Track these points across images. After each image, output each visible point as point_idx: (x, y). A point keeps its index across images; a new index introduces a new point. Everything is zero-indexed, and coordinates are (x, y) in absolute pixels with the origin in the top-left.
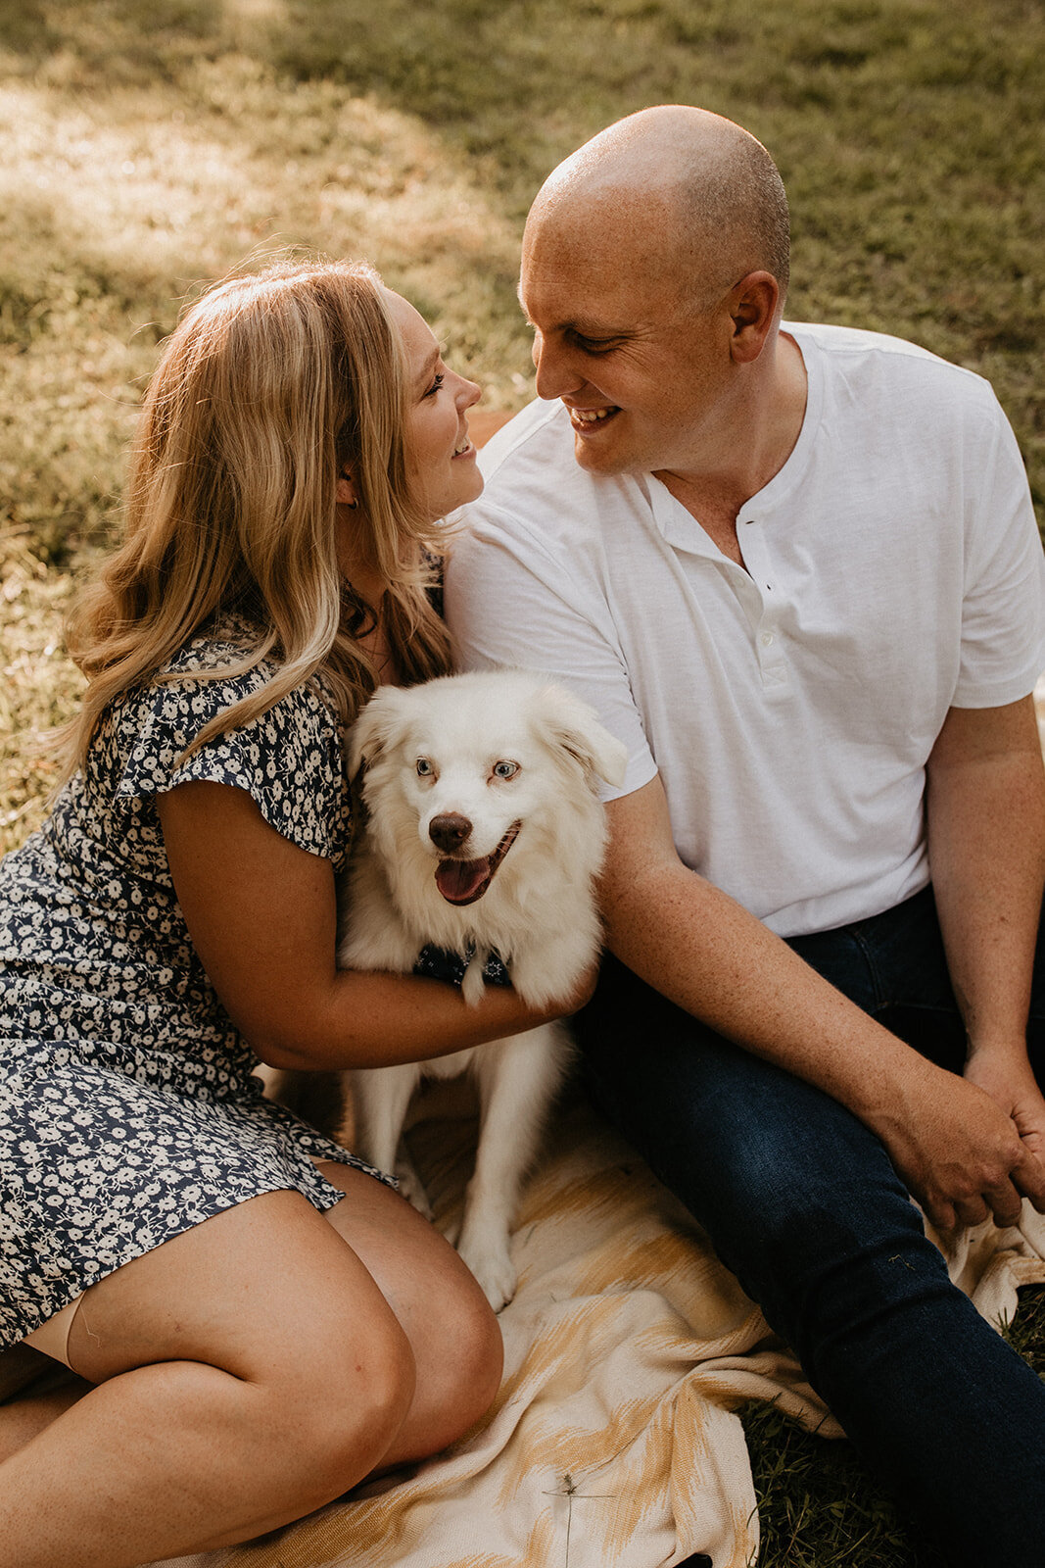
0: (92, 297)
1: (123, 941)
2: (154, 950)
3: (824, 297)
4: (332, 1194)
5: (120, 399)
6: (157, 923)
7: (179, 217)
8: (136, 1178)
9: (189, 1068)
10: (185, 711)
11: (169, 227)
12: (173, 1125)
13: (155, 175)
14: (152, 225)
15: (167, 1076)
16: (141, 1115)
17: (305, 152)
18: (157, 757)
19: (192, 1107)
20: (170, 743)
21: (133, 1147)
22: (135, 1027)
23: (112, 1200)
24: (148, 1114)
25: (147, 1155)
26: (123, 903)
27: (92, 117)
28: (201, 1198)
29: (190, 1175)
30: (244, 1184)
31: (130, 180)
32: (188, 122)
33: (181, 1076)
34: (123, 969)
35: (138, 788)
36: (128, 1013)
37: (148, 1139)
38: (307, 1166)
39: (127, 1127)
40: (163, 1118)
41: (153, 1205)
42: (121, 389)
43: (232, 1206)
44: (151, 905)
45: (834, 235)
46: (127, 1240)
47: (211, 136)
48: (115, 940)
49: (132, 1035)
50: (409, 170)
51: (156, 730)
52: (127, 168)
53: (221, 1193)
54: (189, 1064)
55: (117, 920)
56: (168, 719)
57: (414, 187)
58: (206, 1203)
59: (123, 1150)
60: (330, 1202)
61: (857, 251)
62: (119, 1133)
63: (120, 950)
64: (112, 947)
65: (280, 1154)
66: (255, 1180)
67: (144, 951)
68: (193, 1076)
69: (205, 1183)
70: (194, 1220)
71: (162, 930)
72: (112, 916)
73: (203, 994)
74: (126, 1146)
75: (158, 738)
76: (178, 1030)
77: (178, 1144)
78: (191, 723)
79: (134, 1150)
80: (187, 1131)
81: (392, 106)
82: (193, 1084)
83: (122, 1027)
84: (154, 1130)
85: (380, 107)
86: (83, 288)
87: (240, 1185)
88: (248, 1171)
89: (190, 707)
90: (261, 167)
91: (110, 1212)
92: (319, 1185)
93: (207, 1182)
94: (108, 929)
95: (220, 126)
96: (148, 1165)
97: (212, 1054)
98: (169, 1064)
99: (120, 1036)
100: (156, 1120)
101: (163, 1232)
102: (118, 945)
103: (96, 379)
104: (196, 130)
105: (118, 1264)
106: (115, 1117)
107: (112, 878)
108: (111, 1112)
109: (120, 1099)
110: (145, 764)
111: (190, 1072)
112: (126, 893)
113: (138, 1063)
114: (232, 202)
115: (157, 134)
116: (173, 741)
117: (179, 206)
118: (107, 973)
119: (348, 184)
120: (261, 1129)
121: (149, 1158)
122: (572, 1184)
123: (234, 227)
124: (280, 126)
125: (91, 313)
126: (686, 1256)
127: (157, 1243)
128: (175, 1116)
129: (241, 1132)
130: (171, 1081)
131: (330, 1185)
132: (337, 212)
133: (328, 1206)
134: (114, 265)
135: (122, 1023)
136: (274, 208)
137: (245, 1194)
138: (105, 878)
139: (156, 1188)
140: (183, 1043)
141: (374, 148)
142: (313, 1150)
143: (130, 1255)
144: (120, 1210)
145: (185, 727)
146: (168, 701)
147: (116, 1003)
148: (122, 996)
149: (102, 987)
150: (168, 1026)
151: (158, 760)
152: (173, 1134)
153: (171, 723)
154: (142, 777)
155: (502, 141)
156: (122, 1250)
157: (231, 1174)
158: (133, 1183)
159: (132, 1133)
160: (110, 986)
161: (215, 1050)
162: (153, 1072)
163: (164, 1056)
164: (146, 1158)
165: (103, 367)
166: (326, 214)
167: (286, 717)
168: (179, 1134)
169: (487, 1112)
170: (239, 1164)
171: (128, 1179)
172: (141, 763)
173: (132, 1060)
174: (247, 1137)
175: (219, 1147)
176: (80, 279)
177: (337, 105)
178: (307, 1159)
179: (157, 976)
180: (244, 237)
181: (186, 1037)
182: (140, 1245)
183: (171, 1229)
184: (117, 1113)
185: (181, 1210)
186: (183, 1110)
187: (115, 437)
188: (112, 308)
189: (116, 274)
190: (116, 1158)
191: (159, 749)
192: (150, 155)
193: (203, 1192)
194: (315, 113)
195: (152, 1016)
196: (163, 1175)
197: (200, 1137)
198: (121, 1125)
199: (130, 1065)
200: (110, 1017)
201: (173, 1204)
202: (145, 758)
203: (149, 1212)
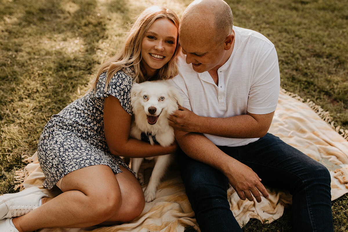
1: (90, 118)
12: (89, 150)
21: (80, 152)
23: (73, 160)
24: (85, 147)
25: (82, 154)
29: (88, 158)
33: (98, 145)
35: (103, 96)
37: (83, 151)
38: (117, 165)
39: (80, 148)
43: (94, 165)
53: (93, 162)
58: (89, 163)
59: (78, 152)
60: (119, 172)
62: (78, 149)
68: (100, 146)
70: (86, 166)
71: (98, 118)
77: (89, 153)
84: (85, 150)
87: (97, 162)
91: (72, 162)
92: (118, 169)
94: (88, 116)
98: (95, 142)
105: (71, 171)
109: (81, 144)
112: (93, 110)
113: (89, 140)
137: (97, 164)
138: (90, 106)
139: (82, 159)
156: (72, 169)
175: (96, 155)
182: (75, 168)
190: (76, 153)
197: (94, 153)
201: (83, 162)
203: (79, 163)
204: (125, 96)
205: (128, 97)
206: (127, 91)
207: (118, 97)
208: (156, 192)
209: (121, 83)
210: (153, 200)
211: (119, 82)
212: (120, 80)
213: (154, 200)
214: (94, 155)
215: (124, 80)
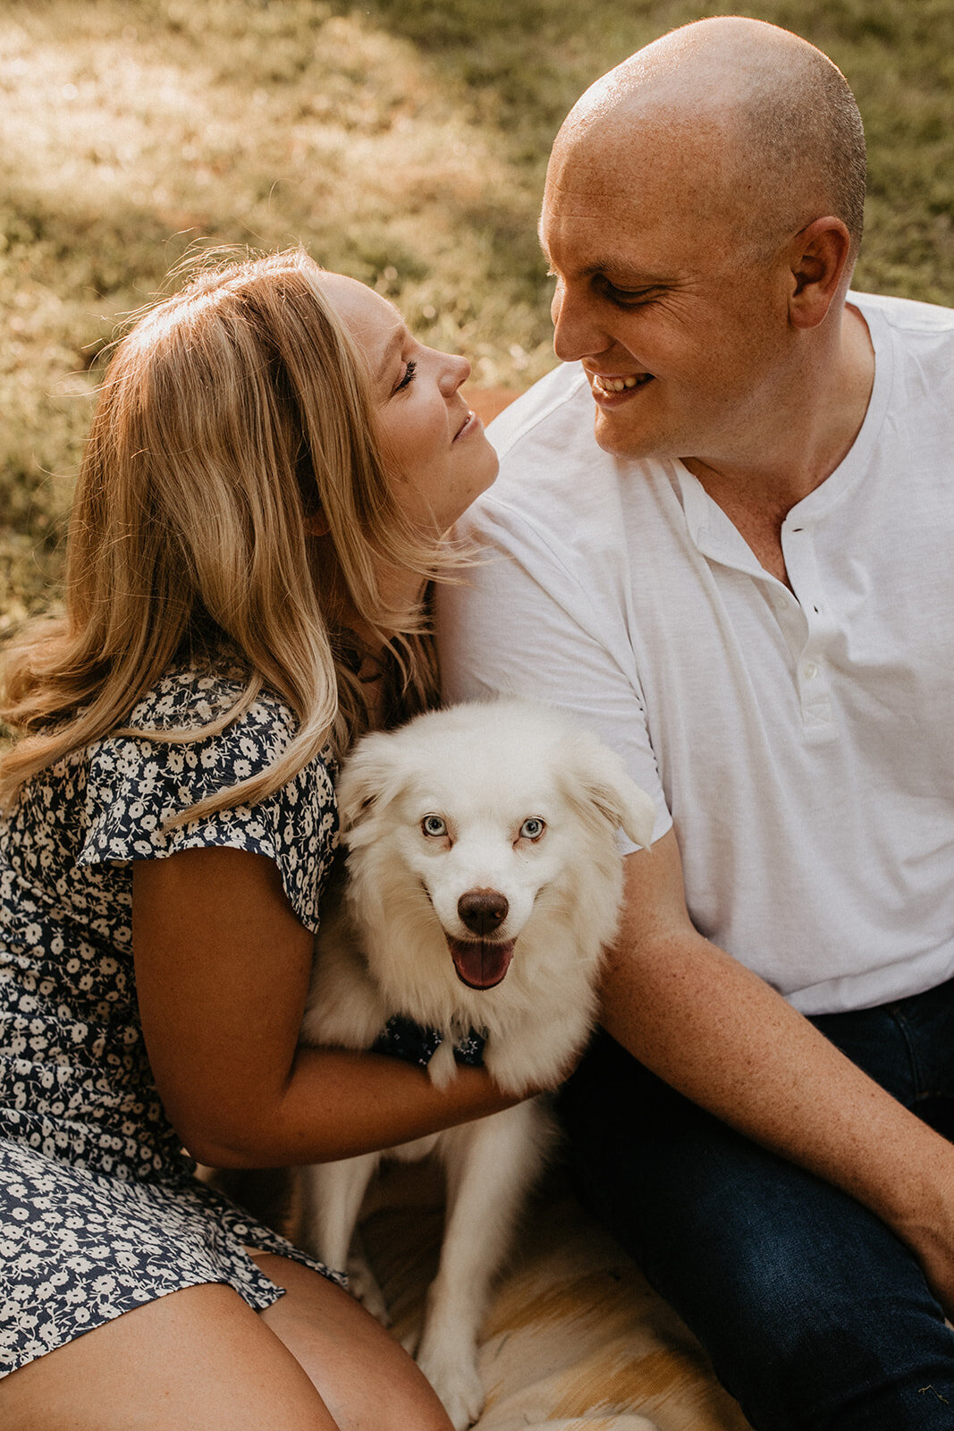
0: (24, 242)
1: (32, 994)
2: (68, 1005)
3: (879, 264)
4: (271, 1291)
5: (53, 364)
6: (76, 978)
7: (128, 152)
8: (40, 1266)
9: (106, 1141)
10: (193, 764)
11: (116, 163)
12: (84, 1206)
13: (101, 102)
14: (95, 159)
15: (79, 1150)
16: (46, 1194)
17: (276, 78)
18: (158, 816)
19: (108, 1186)
20: (173, 801)
21: (37, 1230)
22: (42, 1092)
23: (12, 1290)
24: (55, 1192)
25: (53, 1239)
26: (40, 950)
27: (29, 31)
28: (115, 1290)
29: (103, 1264)
30: (166, 1276)
31: (71, 106)
32: (141, 40)
33: (96, 1151)
34: (30, 1022)
35: (131, 850)
36: (34, 1074)
37: (55, 1221)
38: (241, 1258)
39: (30, 1207)
40: (73, 1197)
41: (59, 1297)
42: (54, 351)
43: (151, 1300)
44: (73, 956)
45: (893, 193)
46: (29, 1336)
47: (167, 58)
48: (22, 992)
49: (38, 1102)
50: (397, 103)
51: (160, 784)
52: (68, 92)
53: (139, 1285)
54: (105, 1137)
55: (30, 968)
56: (173, 773)
57: (402, 123)
58: (121, 1296)
59: (25, 1234)
60: (268, 1301)
61: (919, 212)
62: (20, 1214)
63: (28, 1003)
64: (19, 999)
65: (208, 1245)
66: (179, 1271)
67: (56, 1006)
68: (110, 1151)
69: (120, 1273)
70: (107, 1315)
71: (82, 986)
72: (24, 962)
73: (121, 1058)
74: (29, 1229)
75: (160, 794)
76: (93, 1097)
77: (90, 1227)
78: (199, 779)
79: (38, 1234)
80: (100, 1213)
81: (379, 27)
82: (111, 1160)
83: (27, 1091)
84: (61, 1211)
85: (365, 28)
86: (14, 232)
87: (161, 1276)
88: (171, 1260)
89: (199, 760)
90: (224, 95)
91: (9, 1304)
92: (255, 1280)
93: (123, 1272)
94: (15, 980)
95: (178, 46)
96: (54, 1251)
97: (133, 1127)
98: (82, 1136)
99: (24, 1101)
100: (64, 1200)
101: (71, 1328)
102: (26, 998)
103: (26, 339)
104: (150, 50)
105: (18, 1364)
106: (16, 1195)
107: (32, 921)
108: (11, 1190)
109: (23, 1175)
110: (143, 823)
111: (107, 1145)
112: (46, 940)
113: (46, 1133)
114: (189, 136)
115: (104, 54)
116: (178, 799)
117: (128, 139)
118: (12, 1027)
119: (326, 118)
120: (187, 1213)
121: (56, 1242)
122: (551, 1289)
123: (190, 165)
124: (247, 47)
125: (22, 260)
126: (683, 1377)
127: (63, 1340)
128: (86, 1196)
129: (164, 1216)
130: (85, 1156)
131: (268, 1280)
132: (312, 151)
133: (265, 1305)
134: (50, 206)
135: (27, 1085)
136: (238, 145)
137: (167, 1287)
138: (24, 920)
139: (63, 1278)
140: (99, 1114)
141: (356, 77)
142: (249, 1241)
143: (32, 1354)
144: (21, 1302)
145: (191, 783)
146: (173, 752)
147: (20, 1062)
148: (28, 1054)
149: (6, 1042)
150: (80, 1091)
151: (158, 820)
152: (84, 1216)
153: (175, 777)
154: (137, 837)
155: (506, 72)
156: (23, 1348)
157: (151, 1263)
158: (37, 1271)
159: (36, 1214)
160: (15, 1042)
161: (136, 1123)
162: (63, 1145)
163: (76, 1126)
164: (52, 1243)
165: (34, 324)
166: (298, 154)
167: (308, 774)
168: (91, 1217)
169: (455, 1201)
170: (160, 1252)
171: (30, 1266)
172: (138, 821)
173: (39, 1130)
174: (171, 1222)
175: (138, 1232)
176: (10, 221)
177: (316, 24)
178: (241, 1251)
179: (69, 1032)
180: (203, 177)
181: (101, 1105)
182: (44, 1343)
183: (80, 1325)
184: (18, 1191)
185: (91, 1303)
186: (96, 1188)
187: (46, 407)
188: (47, 256)
189: (53, 216)
190: (17, 1242)
191: (161, 807)
192: (96, 78)
193: (118, 1284)
194: (289, 33)
195: (62, 1079)
196: (72, 1263)
197: (115, 1220)
198: (23, 1205)
199: (36, 1136)
200: (13, 1078)
201: (82, 1296)
202: (143, 816)
203: (54, 1305)
204: (289, 829)
205: (303, 830)
206: (299, 799)
207: (264, 843)
208: (476, 1364)
209: (254, 756)
210: (475, 1415)
211: (246, 753)
212: (245, 743)
213: (481, 1413)
214: (121, 1232)
215: (269, 738)
